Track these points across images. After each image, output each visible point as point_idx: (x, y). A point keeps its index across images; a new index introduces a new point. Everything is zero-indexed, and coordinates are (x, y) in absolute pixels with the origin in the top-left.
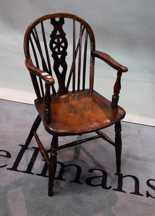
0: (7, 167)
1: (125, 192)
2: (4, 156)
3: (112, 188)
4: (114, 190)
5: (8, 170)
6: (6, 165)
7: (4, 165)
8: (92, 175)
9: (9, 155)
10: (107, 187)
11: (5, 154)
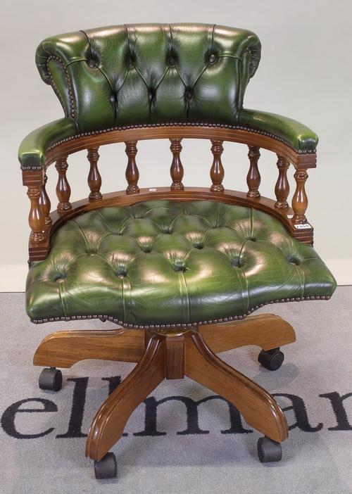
0: (56, 433)
2: (40, 411)
3: (326, 426)
4: (330, 429)
5: (61, 439)
6: (51, 430)
7: (45, 430)
10: (313, 427)
11: (41, 406)
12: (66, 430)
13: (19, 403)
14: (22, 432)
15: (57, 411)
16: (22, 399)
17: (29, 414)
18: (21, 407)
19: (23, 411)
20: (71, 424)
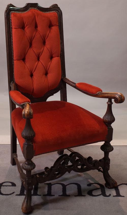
0: (15, 194)
1: (124, 196)
2: (10, 186)
3: (112, 195)
4: (114, 196)
5: (17, 196)
6: (13, 193)
8: (91, 187)
9: (14, 185)
10: (107, 195)
11: (10, 184)
12: (19, 193)
13: (3, 183)
14: (4, 193)
15: (16, 186)
17: (6, 187)
18: (3, 185)
19: (4, 186)
20: (21, 191)
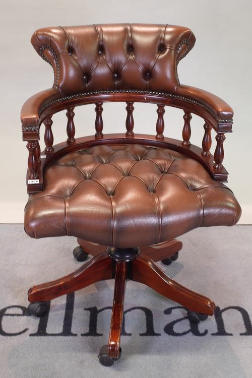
3: (210, 332)
5: (32, 337)
12: (36, 330)
16: (7, 306)
